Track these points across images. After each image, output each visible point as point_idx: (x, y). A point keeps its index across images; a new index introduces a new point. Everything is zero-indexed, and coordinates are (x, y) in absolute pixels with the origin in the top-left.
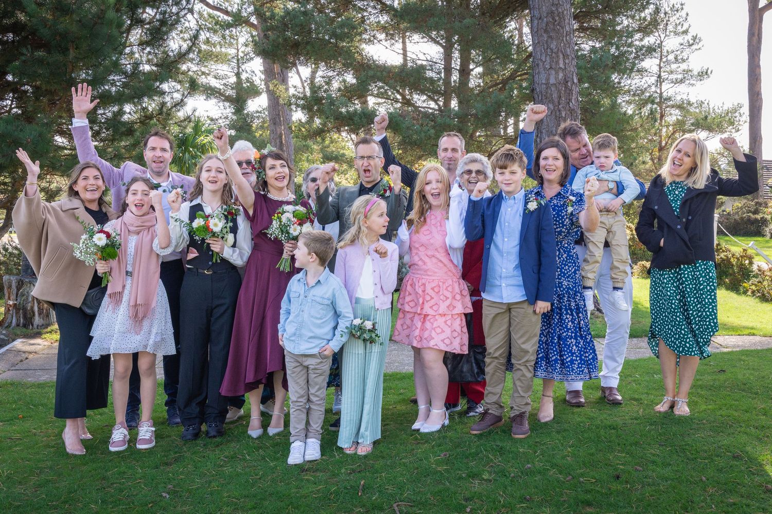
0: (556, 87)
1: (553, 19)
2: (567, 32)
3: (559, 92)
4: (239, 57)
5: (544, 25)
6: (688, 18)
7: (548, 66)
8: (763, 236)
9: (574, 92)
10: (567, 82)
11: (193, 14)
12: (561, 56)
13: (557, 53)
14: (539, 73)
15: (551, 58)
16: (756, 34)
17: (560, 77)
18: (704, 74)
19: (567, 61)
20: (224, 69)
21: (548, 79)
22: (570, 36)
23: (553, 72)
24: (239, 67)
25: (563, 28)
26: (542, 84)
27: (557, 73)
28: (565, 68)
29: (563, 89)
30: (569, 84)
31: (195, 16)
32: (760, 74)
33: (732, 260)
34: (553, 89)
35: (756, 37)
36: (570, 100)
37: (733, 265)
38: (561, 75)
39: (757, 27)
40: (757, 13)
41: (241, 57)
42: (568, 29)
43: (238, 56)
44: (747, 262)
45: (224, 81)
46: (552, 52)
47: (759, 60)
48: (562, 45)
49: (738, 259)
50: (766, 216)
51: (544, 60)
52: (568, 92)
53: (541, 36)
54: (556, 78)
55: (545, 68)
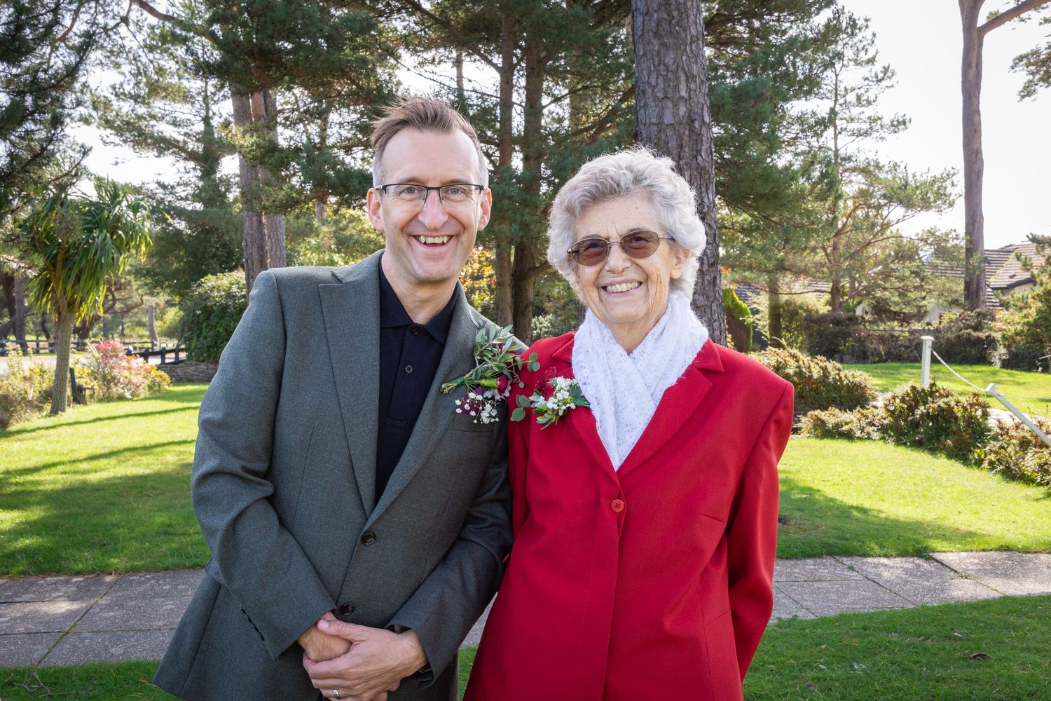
0: (675, 129)
1: (669, 14)
2: (692, 36)
3: (680, 137)
4: (209, 94)
5: (653, 24)
6: (875, 39)
7: (660, 95)
8: (991, 364)
9: (705, 139)
10: (693, 121)
11: (127, 25)
12: (683, 78)
13: (675, 72)
14: (646, 106)
15: (666, 80)
16: (974, 65)
17: (681, 113)
18: (899, 124)
19: (693, 86)
20: (183, 111)
21: (661, 117)
22: (698, 44)
23: (670, 104)
24: (208, 109)
25: (685, 30)
26: (651, 124)
27: (676, 106)
28: (690, 98)
29: (687, 132)
30: (697, 125)
31: (132, 27)
32: (979, 124)
33: (956, 409)
34: (670, 132)
35: (974, 69)
36: (699, 152)
37: (956, 418)
38: (682, 110)
39: (975, 54)
40: (975, 34)
41: (212, 93)
42: (693, 32)
43: (206, 91)
44: (979, 413)
45: (185, 130)
46: (668, 71)
47: (979, 102)
48: (684, 58)
49: (965, 409)
50: (993, 334)
51: (654, 84)
52: (695, 137)
53: (649, 42)
54: (675, 115)
55: (655, 98)
